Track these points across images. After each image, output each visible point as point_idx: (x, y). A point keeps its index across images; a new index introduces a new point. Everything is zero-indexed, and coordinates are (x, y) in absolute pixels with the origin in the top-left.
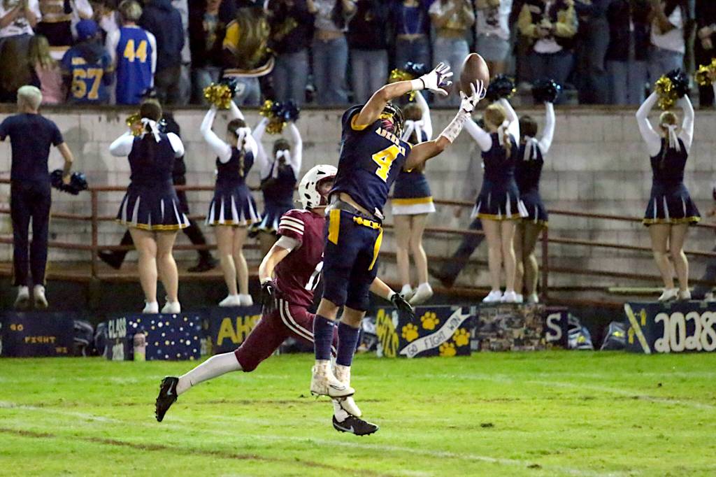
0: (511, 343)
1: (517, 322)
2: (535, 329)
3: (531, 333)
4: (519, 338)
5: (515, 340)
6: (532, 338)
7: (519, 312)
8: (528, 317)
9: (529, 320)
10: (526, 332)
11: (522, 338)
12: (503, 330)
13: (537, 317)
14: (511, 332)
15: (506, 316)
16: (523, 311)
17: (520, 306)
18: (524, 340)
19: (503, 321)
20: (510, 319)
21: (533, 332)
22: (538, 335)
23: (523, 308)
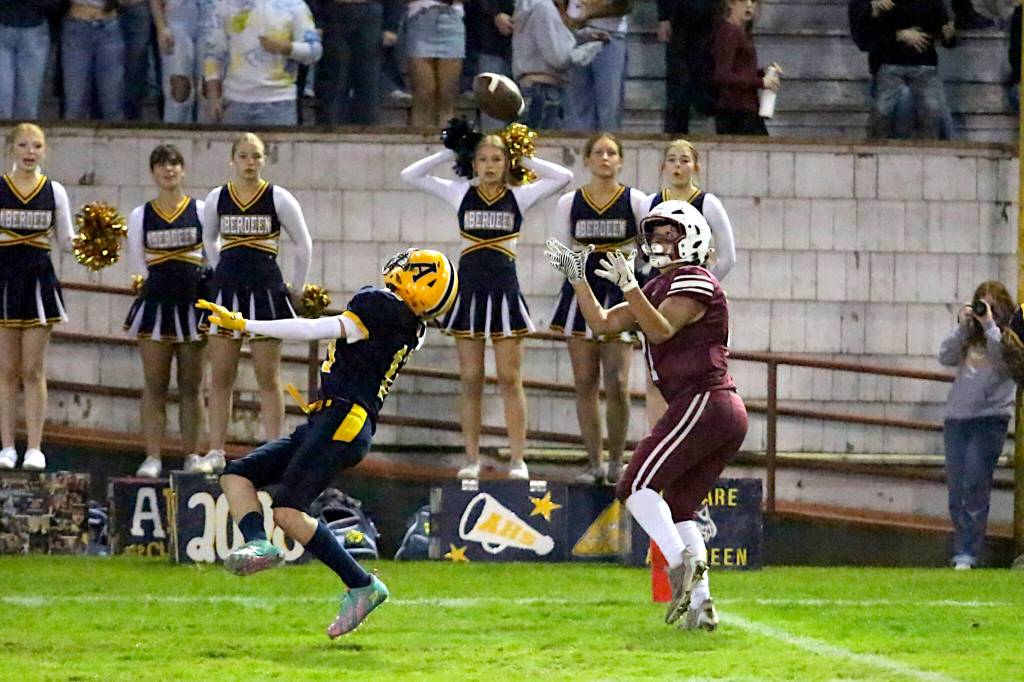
0: (24, 541)
1: (36, 504)
2: (69, 517)
3: (63, 524)
4: (40, 532)
5: (32, 535)
6: (63, 533)
7: (40, 485)
8: (59, 496)
9: (60, 501)
10: (53, 523)
11: (44, 531)
12: (10, 517)
13: (75, 495)
14: (25, 522)
15: (17, 492)
16: (47, 486)
17: (43, 476)
18: (46, 535)
19: (10, 502)
20: (24, 498)
21: (65, 521)
22: (75, 528)
23: (48, 478)
